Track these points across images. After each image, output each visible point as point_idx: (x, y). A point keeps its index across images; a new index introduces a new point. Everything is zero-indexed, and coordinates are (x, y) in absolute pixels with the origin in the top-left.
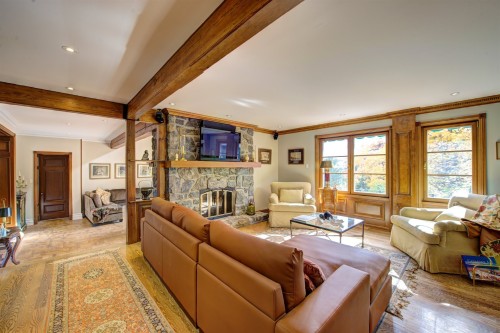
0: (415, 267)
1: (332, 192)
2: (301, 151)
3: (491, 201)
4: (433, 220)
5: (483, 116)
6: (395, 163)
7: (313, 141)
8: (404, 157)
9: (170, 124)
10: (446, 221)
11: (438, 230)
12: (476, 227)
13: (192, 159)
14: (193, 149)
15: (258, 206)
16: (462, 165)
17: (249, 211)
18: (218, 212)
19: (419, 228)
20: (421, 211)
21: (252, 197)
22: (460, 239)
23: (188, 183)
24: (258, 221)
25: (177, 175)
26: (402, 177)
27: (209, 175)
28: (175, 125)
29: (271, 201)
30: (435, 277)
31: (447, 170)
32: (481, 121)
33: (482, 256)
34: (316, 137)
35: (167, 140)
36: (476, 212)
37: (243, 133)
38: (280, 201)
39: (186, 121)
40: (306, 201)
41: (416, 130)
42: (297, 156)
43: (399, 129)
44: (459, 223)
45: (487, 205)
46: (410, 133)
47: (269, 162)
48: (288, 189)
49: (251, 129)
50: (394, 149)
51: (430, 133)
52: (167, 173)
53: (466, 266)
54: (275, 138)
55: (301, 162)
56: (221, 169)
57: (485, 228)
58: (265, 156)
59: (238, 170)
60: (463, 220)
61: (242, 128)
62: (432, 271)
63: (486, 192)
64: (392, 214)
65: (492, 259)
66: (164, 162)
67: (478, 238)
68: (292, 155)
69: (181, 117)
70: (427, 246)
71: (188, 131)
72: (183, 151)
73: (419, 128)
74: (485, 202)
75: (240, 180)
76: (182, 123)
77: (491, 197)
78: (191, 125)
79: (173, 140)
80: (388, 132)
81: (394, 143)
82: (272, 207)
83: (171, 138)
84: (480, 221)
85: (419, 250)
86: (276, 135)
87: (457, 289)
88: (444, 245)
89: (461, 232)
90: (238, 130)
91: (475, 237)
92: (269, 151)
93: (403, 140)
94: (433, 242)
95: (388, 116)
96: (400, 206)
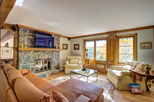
0: (114, 88)
1: (88, 60)
2: (78, 45)
3: (138, 64)
4: (120, 70)
5: (136, 34)
6: (109, 50)
7: (82, 41)
8: (112, 48)
9: (20, 31)
10: (124, 71)
11: (122, 74)
12: (134, 73)
13: (31, 47)
14: (32, 42)
15: (61, 66)
16: (130, 51)
17: (58, 68)
18: (43, 68)
19: (116, 73)
20: (117, 67)
21: (59, 62)
22: (129, 77)
23: (29, 57)
24: (61, 71)
25: (23, 54)
26: (111, 55)
27: (39, 54)
28: (23, 32)
29: (65, 64)
30: (121, 92)
31: (126, 52)
32: (136, 36)
33: (136, 83)
34: (83, 40)
35: (18, 38)
36: (134, 67)
37: (55, 37)
38: (69, 64)
39: (28, 31)
40: (79, 64)
41: (116, 38)
42: (77, 47)
43: (111, 38)
44: (128, 71)
45: (137, 65)
46: (114, 39)
47: (67, 49)
48: (73, 59)
49: (59, 36)
50: (109, 45)
51: (120, 40)
52: (18, 53)
53: (131, 87)
54: (69, 40)
55: (78, 49)
56: (45, 51)
57: (137, 73)
58: (65, 47)
59: (53, 52)
60: (130, 70)
61: (55, 35)
62: (119, 90)
63: (137, 60)
64: (108, 68)
65: (139, 84)
66: (16, 48)
67: (135, 77)
68: (75, 46)
69: (26, 29)
70: (118, 80)
71: (29, 35)
72: (26, 43)
73: (117, 38)
74: (137, 64)
75: (54, 55)
76: (26, 31)
77: (139, 62)
78: (31, 33)
79: (21, 39)
80: (107, 39)
81: (109, 43)
82: (66, 66)
83: (20, 38)
84: (135, 71)
85: (115, 82)
86: (69, 39)
87: (128, 97)
88: (123, 80)
89: (129, 75)
90: (53, 36)
91: (133, 77)
92: (67, 45)
93: (112, 42)
94: (120, 79)
95: (107, 33)
96: (110, 65)
